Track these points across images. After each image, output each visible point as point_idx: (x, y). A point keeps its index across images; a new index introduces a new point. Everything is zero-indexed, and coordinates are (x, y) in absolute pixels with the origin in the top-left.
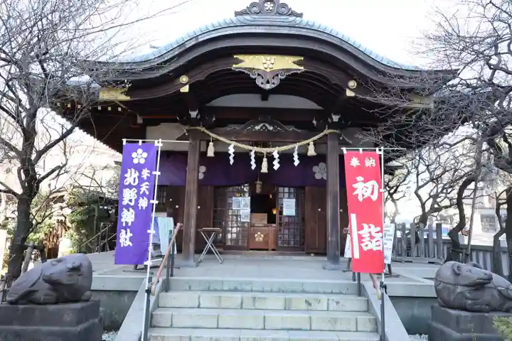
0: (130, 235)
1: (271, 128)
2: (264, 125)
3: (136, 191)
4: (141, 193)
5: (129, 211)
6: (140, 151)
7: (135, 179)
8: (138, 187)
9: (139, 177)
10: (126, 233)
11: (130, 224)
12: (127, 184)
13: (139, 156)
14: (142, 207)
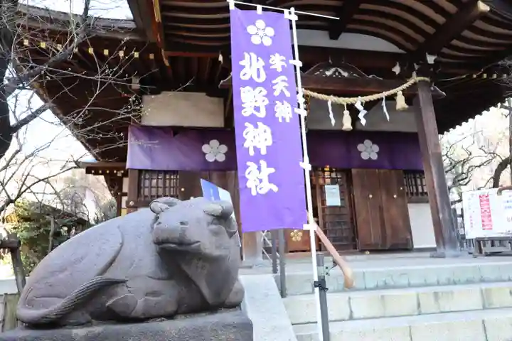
0: (267, 171)
1: (345, 74)
2: (337, 70)
3: (265, 92)
4: (276, 93)
5: (256, 127)
6: (260, 23)
7: (258, 69)
8: (268, 85)
9: (267, 68)
10: (259, 169)
11: (263, 152)
12: (247, 78)
13: (261, 33)
14: (284, 119)
